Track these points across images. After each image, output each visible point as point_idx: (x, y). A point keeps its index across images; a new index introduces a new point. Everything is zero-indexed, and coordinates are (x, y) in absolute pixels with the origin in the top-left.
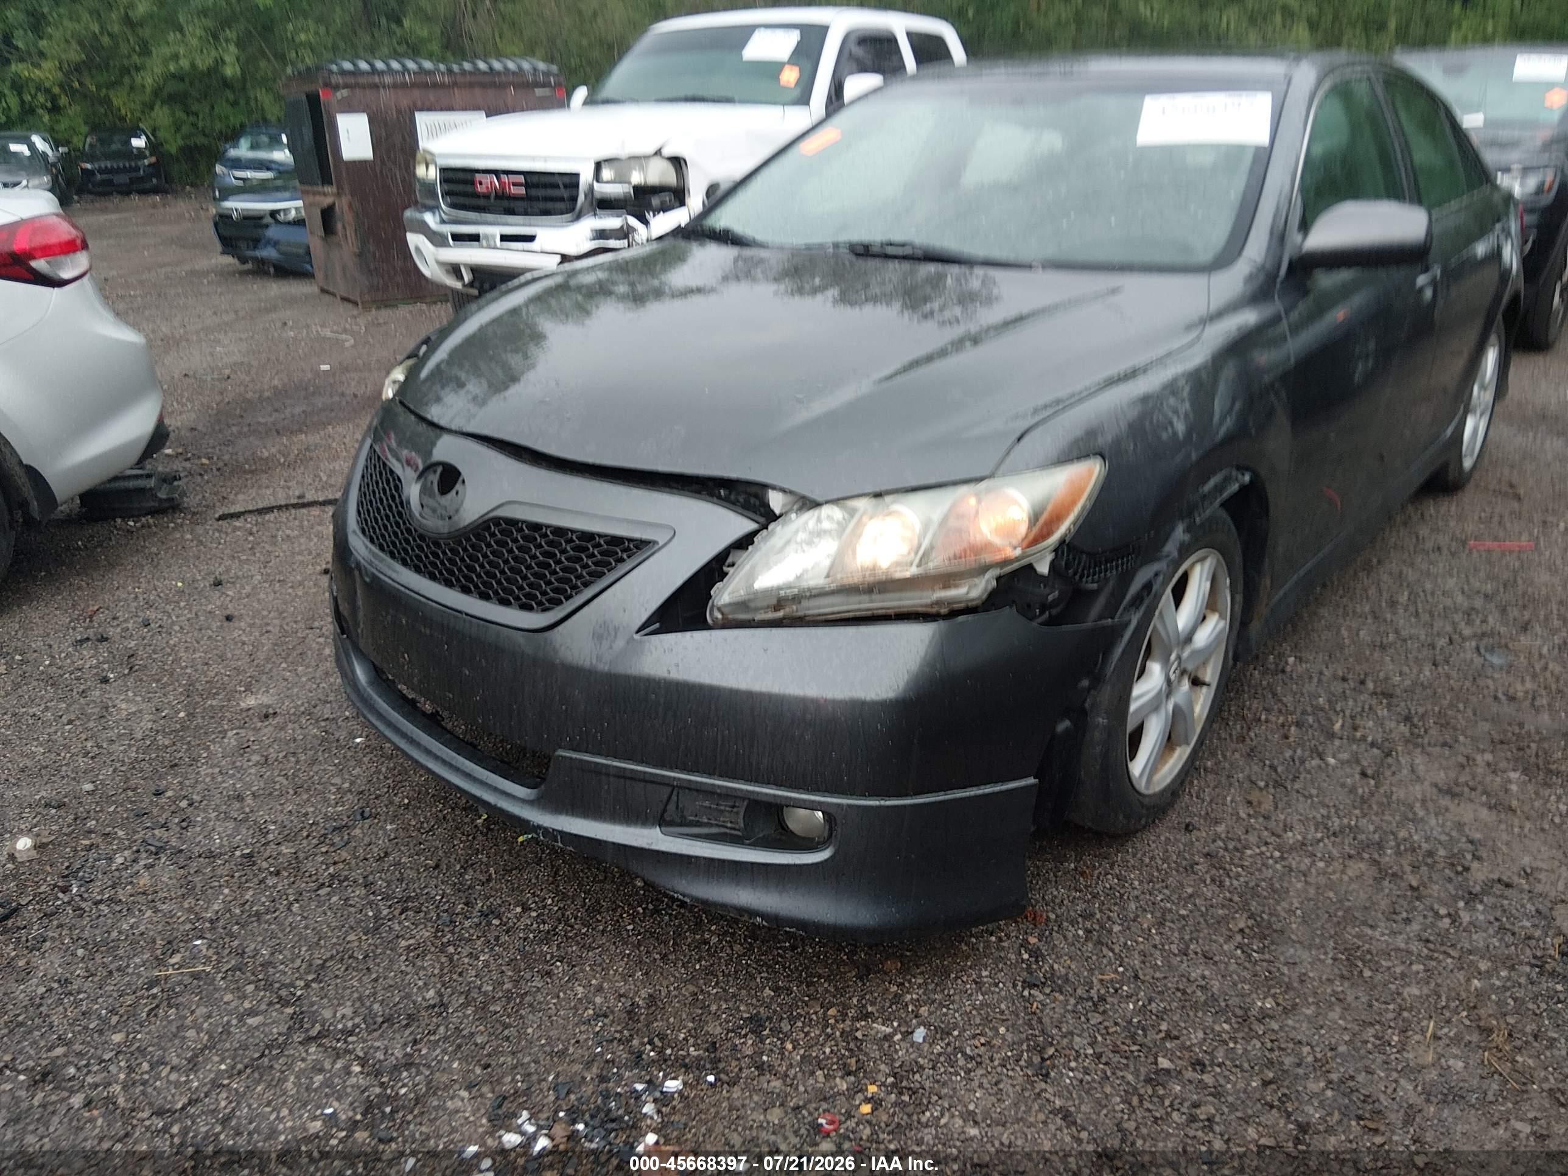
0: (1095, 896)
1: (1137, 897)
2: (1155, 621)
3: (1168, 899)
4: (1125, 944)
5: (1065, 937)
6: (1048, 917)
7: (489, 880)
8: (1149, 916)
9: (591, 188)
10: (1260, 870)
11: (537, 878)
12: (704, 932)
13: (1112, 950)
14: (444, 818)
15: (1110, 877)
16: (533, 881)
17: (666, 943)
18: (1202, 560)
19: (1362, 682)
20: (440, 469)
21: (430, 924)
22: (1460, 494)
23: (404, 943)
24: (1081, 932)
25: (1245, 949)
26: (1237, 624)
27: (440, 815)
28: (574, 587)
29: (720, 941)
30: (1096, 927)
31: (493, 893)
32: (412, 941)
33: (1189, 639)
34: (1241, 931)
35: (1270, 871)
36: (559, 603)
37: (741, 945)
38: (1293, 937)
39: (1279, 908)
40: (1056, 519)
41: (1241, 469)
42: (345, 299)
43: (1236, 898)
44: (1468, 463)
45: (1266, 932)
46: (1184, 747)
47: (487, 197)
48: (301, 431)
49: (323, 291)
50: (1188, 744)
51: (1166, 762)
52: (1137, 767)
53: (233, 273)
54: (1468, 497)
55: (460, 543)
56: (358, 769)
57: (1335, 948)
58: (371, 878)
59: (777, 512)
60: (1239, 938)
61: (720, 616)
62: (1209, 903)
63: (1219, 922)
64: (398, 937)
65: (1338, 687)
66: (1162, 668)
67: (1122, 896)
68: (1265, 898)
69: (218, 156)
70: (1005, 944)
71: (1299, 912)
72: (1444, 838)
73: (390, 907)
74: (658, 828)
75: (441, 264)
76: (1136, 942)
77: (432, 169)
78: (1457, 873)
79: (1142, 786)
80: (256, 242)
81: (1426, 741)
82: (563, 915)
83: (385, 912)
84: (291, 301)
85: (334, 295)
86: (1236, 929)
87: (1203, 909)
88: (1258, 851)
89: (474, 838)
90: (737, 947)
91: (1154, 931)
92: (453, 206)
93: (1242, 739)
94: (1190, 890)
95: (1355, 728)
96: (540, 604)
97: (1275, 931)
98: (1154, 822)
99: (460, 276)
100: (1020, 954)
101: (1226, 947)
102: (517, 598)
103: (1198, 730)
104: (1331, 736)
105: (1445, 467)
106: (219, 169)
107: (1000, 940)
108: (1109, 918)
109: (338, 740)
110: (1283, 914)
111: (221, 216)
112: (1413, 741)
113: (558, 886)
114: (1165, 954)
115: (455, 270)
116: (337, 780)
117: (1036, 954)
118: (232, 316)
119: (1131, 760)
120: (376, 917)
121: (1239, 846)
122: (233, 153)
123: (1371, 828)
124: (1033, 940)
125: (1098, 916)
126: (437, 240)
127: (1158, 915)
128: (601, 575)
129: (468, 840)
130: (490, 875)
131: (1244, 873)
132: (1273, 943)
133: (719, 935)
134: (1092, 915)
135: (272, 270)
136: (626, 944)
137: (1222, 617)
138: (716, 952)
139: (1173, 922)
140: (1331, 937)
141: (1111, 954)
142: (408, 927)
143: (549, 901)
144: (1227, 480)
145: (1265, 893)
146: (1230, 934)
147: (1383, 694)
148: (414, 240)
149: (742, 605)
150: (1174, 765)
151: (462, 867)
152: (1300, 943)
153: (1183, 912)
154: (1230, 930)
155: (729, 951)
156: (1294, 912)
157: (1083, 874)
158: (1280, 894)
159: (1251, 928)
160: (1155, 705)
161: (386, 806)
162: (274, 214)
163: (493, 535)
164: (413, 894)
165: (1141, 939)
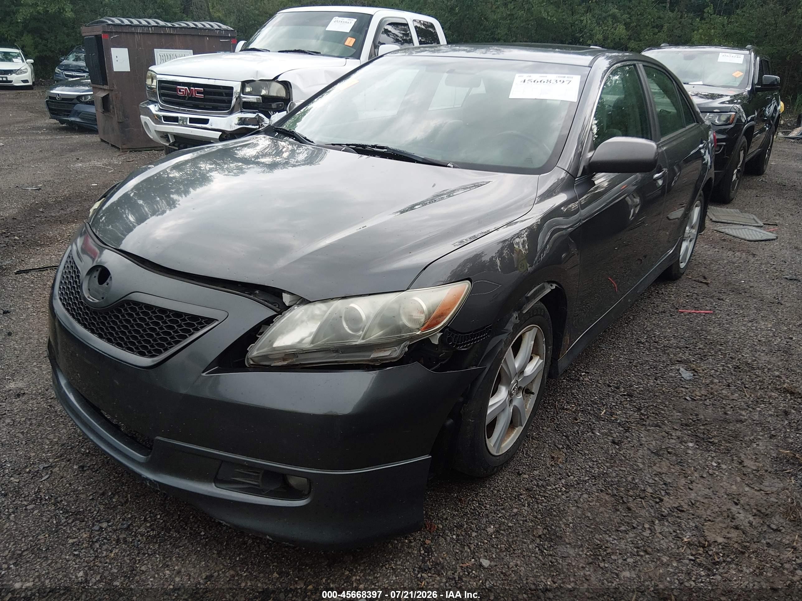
0: (466, 514)
1: (487, 515)
2: (503, 364)
3: (504, 517)
4: (477, 544)
5: (445, 539)
6: (438, 526)
7: (126, 502)
8: (492, 527)
9: (239, 97)
10: (554, 499)
11: (154, 501)
12: (245, 537)
13: (470, 548)
14: (108, 463)
15: (475, 502)
16: (152, 503)
17: (222, 543)
18: (529, 330)
19: (618, 388)
20: (100, 269)
21: (87, 529)
22: (678, 282)
23: (71, 541)
24: (454, 537)
25: (541, 547)
26: (549, 361)
27: (106, 460)
28: (169, 343)
29: (253, 542)
30: (463, 533)
31: (127, 510)
32: (74, 540)
33: (522, 372)
34: (540, 536)
35: (559, 500)
36: (160, 352)
37: (265, 545)
38: (567, 541)
39: (561, 522)
40: (442, 315)
41: (551, 282)
42: (113, 146)
43: (539, 517)
44: (682, 265)
45: (553, 537)
46: (520, 427)
47: (184, 98)
48: (73, 222)
49: (102, 140)
50: (522, 426)
51: (510, 436)
52: (491, 443)
53: (56, 129)
54: (681, 283)
55: (107, 314)
56: (64, 430)
57: (588, 548)
58: (59, 499)
59: (287, 304)
60: (538, 541)
61: (252, 363)
62: (525, 519)
63: (529, 531)
64: (68, 537)
65: (606, 390)
66: (506, 389)
67: (479, 514)
68: (555, 516)
69: (57, 63)
70: (413, 544)
71: (571, 525)
72: (651, 481)
73: (67, 518)
74: (213, 484)
75: (158, 132)
76: (483, 543)
77: (155, 81)
78: (657, 503)
79: (494, 452)
80: (69, 113)
81: (647, 423)
82: (165, 525)
83: (63, 521)
84: (85, 146)
85: (108, 143)
86: (538, 536)
87: (521, 522)
88: (554, 487)
89: (122, 475)
90: (262, 547)
91: (493, 536)
92: (165, 102)
93: (553, 420)
94: (515, 510)
95: (612, 414)
96: (149, 352)
97: (557, 537)
98: (502, 468)
99: (168, 141)
100: (420, 550)
101: (530, 546)
102: (137, 348)
103: (527, 418)
104: (599, 418)
105: (670, 268)
106: (57, 70)
107: (411, 542)
108: (471, 529)
109: (56, 412)
110: (563, 526)
111: (50, 97)
112: (641, 422)
113: (165, 507)
114: (498, 551)
115: (165, 136)
116: (51, 436)
117: (428, 550)
118: (51, 153)
119: (488, 438)
120: (58, 524)
121: (544, 484)
122: (65, 62)
123: (614, 474)
124: (428, 542)
125: (465, 526)
126: (157, 119)
127: (497, 526)
128: (185, 337)
129: (119, 477)
130: (127, 500)
131: (545, 501)
132: (556, 544)
133: (253, 539)
134: (462, 526)
135: (77, 128)
136: (198, 543)
137: (541, 358)
138: (250, 549)
139: (504, 530)
140: (587, 541)
141: (469, 550)
142: (75, 531)
143: (159, 517)
144: (543, 288)
145: (555, 513)
146: (534, 538)
147: (628, 395)
148: (144, 119)
149: (265, 357)
150: (514, 437)
151: (112, 493)
152: (570, 544)
153: (510, 524)
154: (534, 536)
155: (257, 549)
156: (569, 525)
157: (460, 500)
158: (562, 513)
159: (545, 535)
160: (502, 408)
161: (76, 453)
162: (79, 97)
163: (126, 310)
164: (81, 510)
165: (486, 541)
